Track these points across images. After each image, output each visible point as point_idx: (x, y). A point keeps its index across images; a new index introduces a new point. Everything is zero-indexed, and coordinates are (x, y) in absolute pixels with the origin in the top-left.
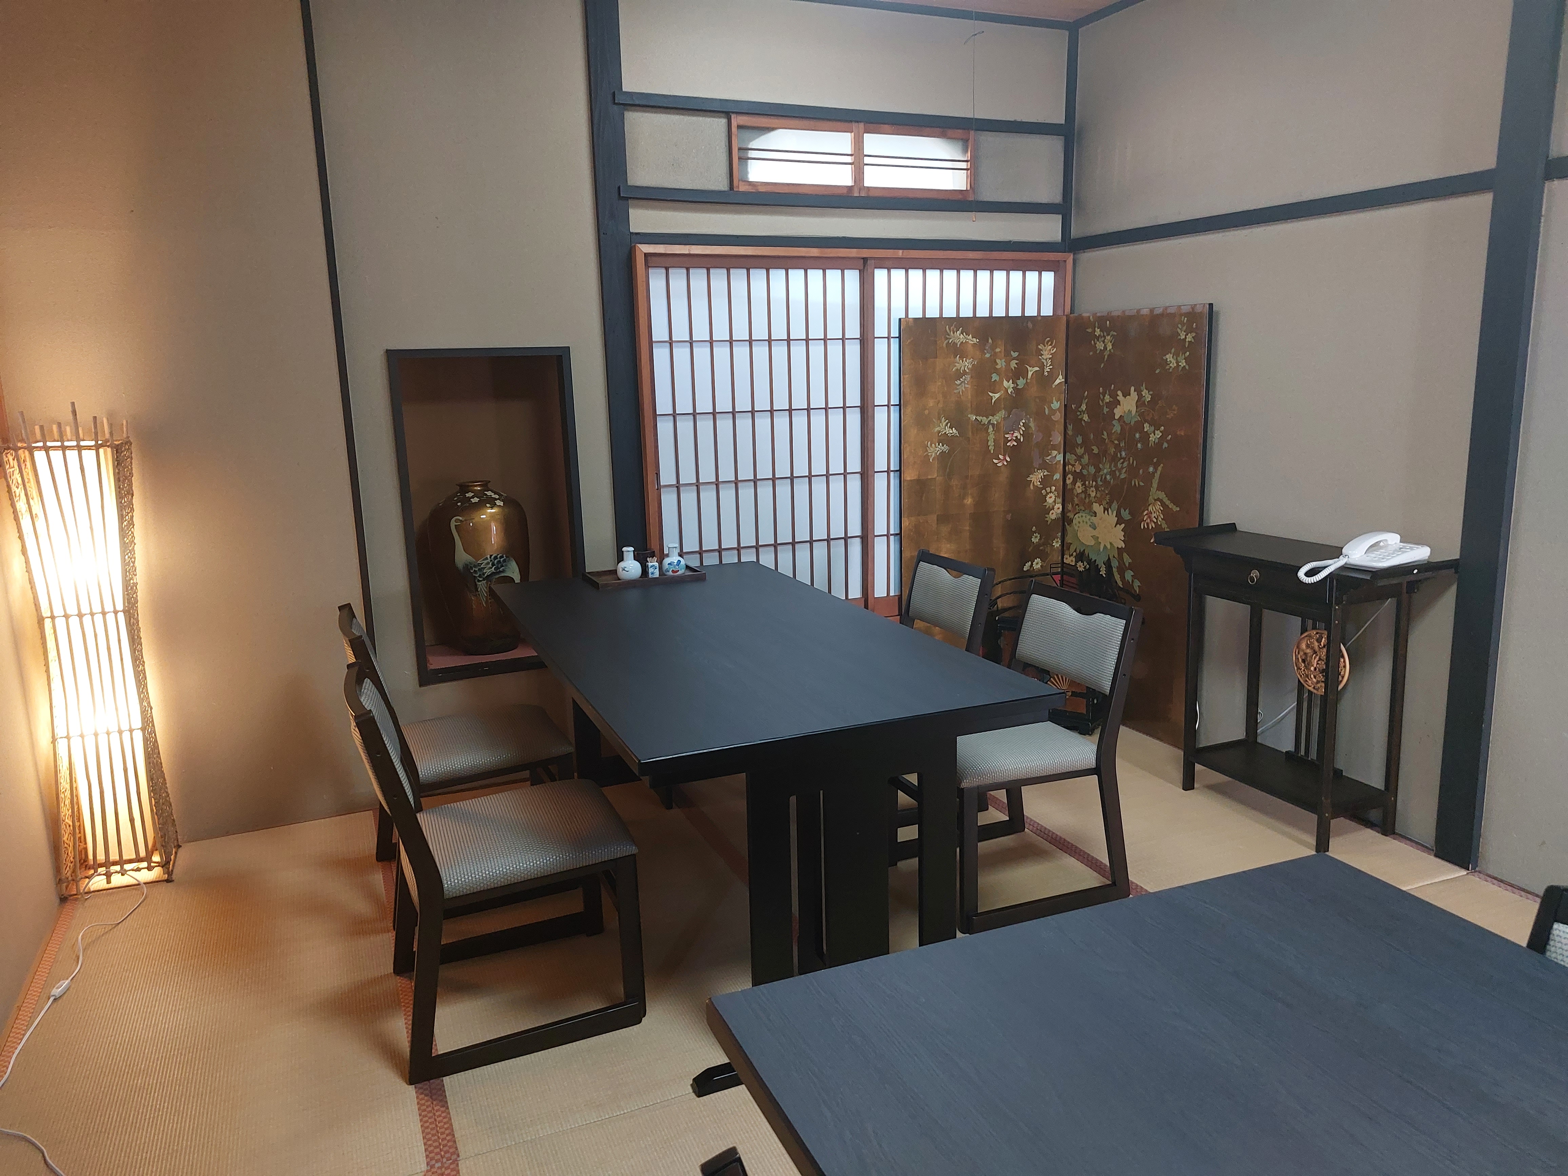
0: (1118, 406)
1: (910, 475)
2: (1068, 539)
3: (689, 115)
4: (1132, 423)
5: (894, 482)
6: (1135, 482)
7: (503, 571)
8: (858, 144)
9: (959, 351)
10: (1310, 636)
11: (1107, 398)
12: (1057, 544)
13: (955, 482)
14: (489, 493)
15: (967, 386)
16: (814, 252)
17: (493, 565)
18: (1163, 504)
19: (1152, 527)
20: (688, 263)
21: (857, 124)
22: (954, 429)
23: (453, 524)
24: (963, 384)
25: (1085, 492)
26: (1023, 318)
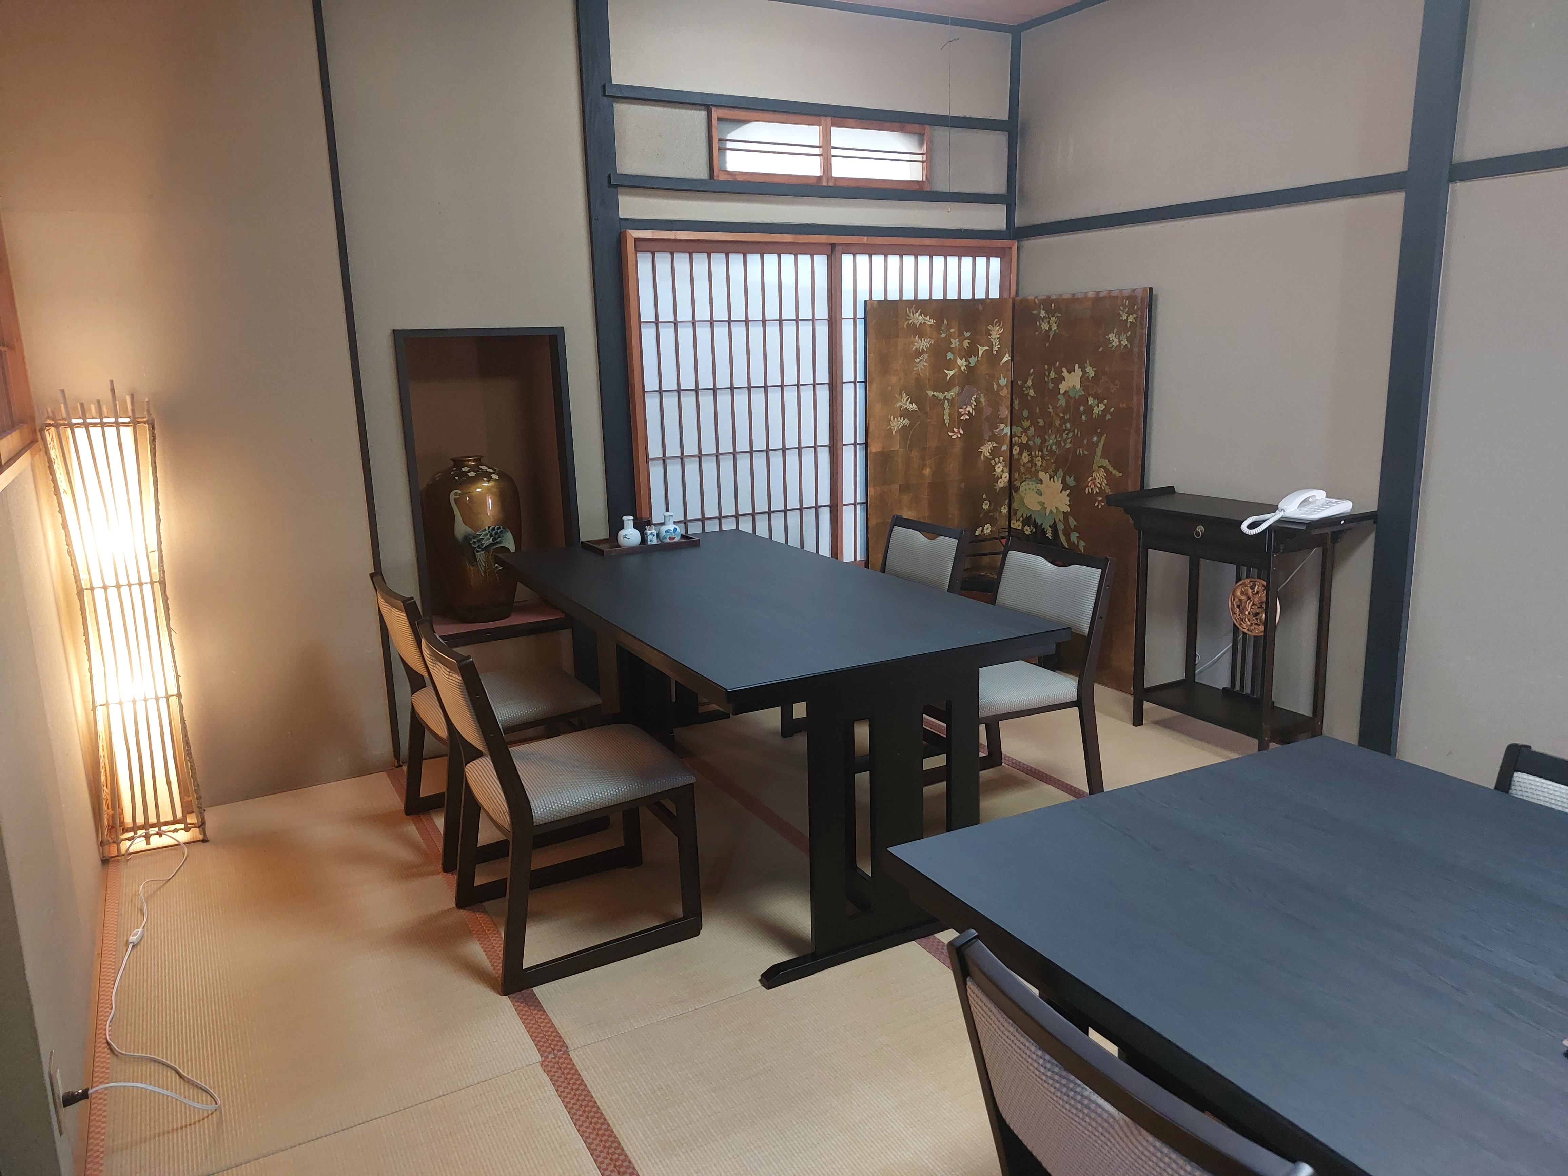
0: (1063, 382)
1: (874, 448)
2: (1015, 506)
3: (671, 107)
4: (1077, 397)
5: (860, 454)
6: (1079, 451)
7: (500, 542)
8: (826, 137)
9: (919, 331)
10: (1244, 584)
11: (1053, 375)
12: (1004, 510)
13: (915, 454)
14: (484, 468)
15: (925, 364)
16: (788, 238)
17: (491, 536)
18: (1106, 470)
19: (1096, 492)
20: (673, 247)
21: (825, 118)
22: (914, 404)
23: (452, 497)
24: (922, 362)
25: (1031, 461)
26: (973, 300)
